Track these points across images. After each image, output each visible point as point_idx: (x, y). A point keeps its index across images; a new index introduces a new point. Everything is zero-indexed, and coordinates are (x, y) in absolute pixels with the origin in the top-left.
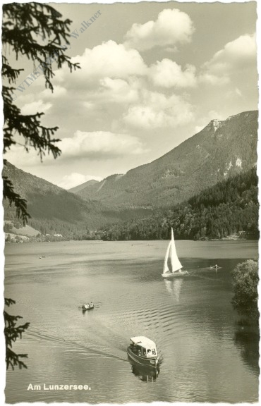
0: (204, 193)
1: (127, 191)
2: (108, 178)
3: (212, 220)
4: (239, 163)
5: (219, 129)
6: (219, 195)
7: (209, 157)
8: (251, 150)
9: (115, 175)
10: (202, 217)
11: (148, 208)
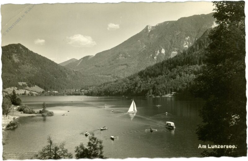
0: (148, 69)
1: (96, 66)
2: (84, 58)
3: (156, 85)
4: (163, 51)
5: (151, 31)
6: (158, 70)
7: (145, 47)
8: (170, 44)
9: (88, 57)
10: (148, 83)
11: (109, 76)
